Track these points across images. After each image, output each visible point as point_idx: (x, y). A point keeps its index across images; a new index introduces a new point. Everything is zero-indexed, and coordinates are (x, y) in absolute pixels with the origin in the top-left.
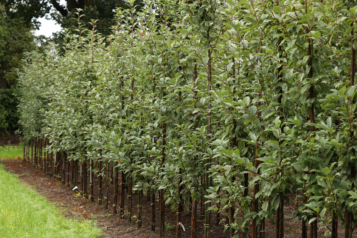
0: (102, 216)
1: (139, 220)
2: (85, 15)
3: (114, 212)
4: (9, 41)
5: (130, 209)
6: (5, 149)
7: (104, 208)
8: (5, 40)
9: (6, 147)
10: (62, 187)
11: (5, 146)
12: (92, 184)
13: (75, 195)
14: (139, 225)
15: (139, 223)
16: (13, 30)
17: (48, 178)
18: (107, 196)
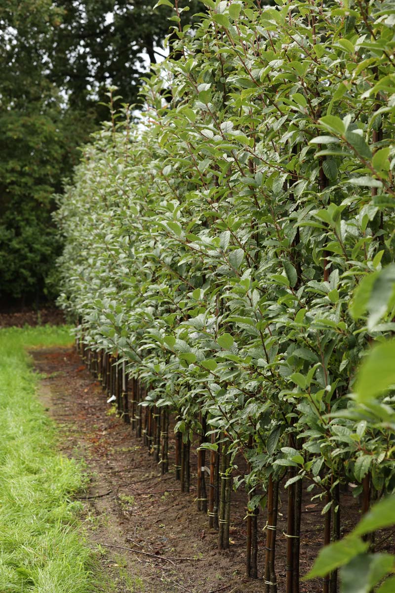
0: (124, 449)
1: (163, 459)
2: (121, 97)
3: (145, 443)
4: (68, 149)
5: (157, 440)
6: (60, 331)
7: (135, 436)
8: (61, 147)
9: (62, 327)
10: (99, 397)
11: (63, 325)
12: (125, 392)
13: (108, 412)
14: (163, 469)
15: (163, 465)
16: (76, 130)
17: (91, 380)
18: (139, 414)
